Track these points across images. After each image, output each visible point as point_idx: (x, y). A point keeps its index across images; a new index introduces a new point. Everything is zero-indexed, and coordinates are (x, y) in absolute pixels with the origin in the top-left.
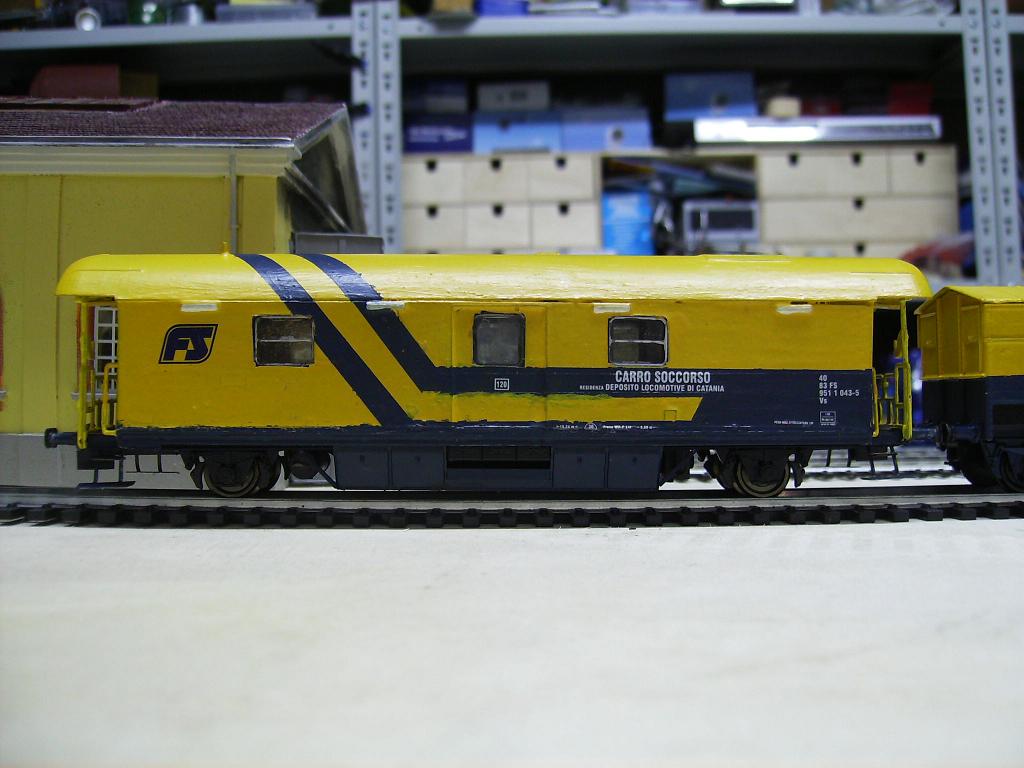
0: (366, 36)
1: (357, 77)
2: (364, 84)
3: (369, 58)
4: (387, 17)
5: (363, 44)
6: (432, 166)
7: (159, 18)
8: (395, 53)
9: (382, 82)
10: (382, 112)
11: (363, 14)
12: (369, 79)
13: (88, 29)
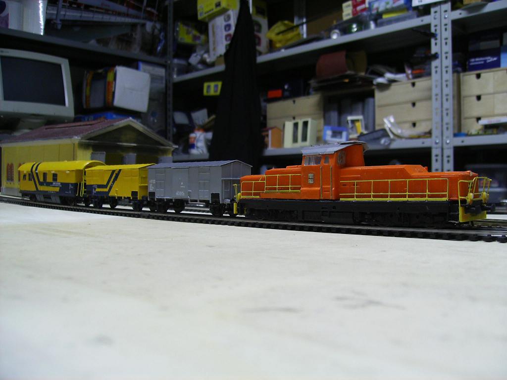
0: (437, 22)
1: (433, 41)
2: (436, 44)
3: (438, 32)
4: (446, 11)
5: (436, 26)
6: (478, 76)
7: (359, 30)
8: (449, 27)
9: (444, 42)
10: (444, 56)
11: (436, 12)
12: (438, 41)
13: (336, 38)
